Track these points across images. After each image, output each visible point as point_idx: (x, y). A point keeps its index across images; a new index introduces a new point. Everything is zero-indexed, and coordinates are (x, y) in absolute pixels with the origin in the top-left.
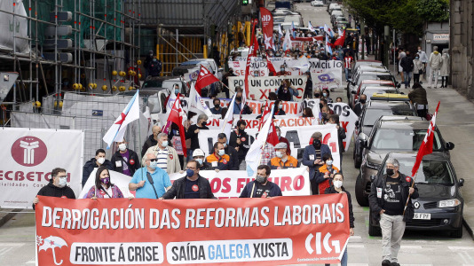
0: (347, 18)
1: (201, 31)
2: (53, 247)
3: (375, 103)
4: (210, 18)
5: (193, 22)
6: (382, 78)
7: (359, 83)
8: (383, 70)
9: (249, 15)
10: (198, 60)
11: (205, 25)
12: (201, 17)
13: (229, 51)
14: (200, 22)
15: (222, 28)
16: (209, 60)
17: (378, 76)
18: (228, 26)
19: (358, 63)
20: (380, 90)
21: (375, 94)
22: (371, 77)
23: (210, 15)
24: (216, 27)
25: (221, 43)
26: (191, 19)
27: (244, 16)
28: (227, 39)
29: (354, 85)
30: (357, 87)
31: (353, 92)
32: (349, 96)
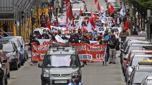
0: (119, 4)
1: (11, 16)
2: (36, 55)
3: (142, 67)
4: (18, 6)
5: (5, 9)
6: (146, 48)
7: (129, 52)
8: (147, 42)
9: (47, 3)
10: (10, 37)
11: (15, 11)
12: (11, 5)
13: (32, 30)
14: (11, 9)
15: (27, 13)
16: (18, 37)
17: (143, 47)
18: (31, 12)
19: (128, 38)
20: (145, 57)
21: (141, 60)
22: (138, 48)
23: (18, 4)
24: (23, 13)
25: (27, 25)
26: (7, 7)
27: (43, 4)
28: (31, 22)
29: (126, 53)
30: (128, 55)
31: (125, 59)
32: (122, 62)
